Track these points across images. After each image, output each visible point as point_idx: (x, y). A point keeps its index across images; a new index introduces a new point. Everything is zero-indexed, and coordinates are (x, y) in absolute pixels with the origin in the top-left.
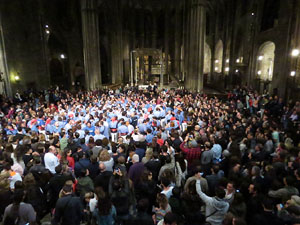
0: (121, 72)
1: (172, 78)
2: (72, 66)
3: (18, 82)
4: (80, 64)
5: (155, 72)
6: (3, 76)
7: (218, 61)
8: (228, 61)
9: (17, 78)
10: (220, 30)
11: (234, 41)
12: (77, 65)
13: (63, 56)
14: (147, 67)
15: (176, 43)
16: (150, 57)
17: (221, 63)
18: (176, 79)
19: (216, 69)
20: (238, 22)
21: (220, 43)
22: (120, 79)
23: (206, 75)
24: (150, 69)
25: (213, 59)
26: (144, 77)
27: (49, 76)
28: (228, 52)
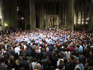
0: (43, 24)
1: (62, 26)
2: (26, 22)
3: (7, 26)
4: (29, 21)
5: (55, 24)
6: (2, 24)
7: (79, 20)
8: (83, 19)
9: (7, 25)
10: (80, 8)
11: (86, 12)
12: (28, 21)
13: (23, 18)
14: (52, 22)
15: (63, 13)
16: (53, 18)
17: (80, 21)
18: (63, 26)
19: (78, 23)
20: (87, 5)
21: (80, 13)
22: (43, 26)
23: (74, 25)
24: (53, 23)
25: (77, 19)
26: (51, 26)
27: (18, 25)
28: (83, 16)
